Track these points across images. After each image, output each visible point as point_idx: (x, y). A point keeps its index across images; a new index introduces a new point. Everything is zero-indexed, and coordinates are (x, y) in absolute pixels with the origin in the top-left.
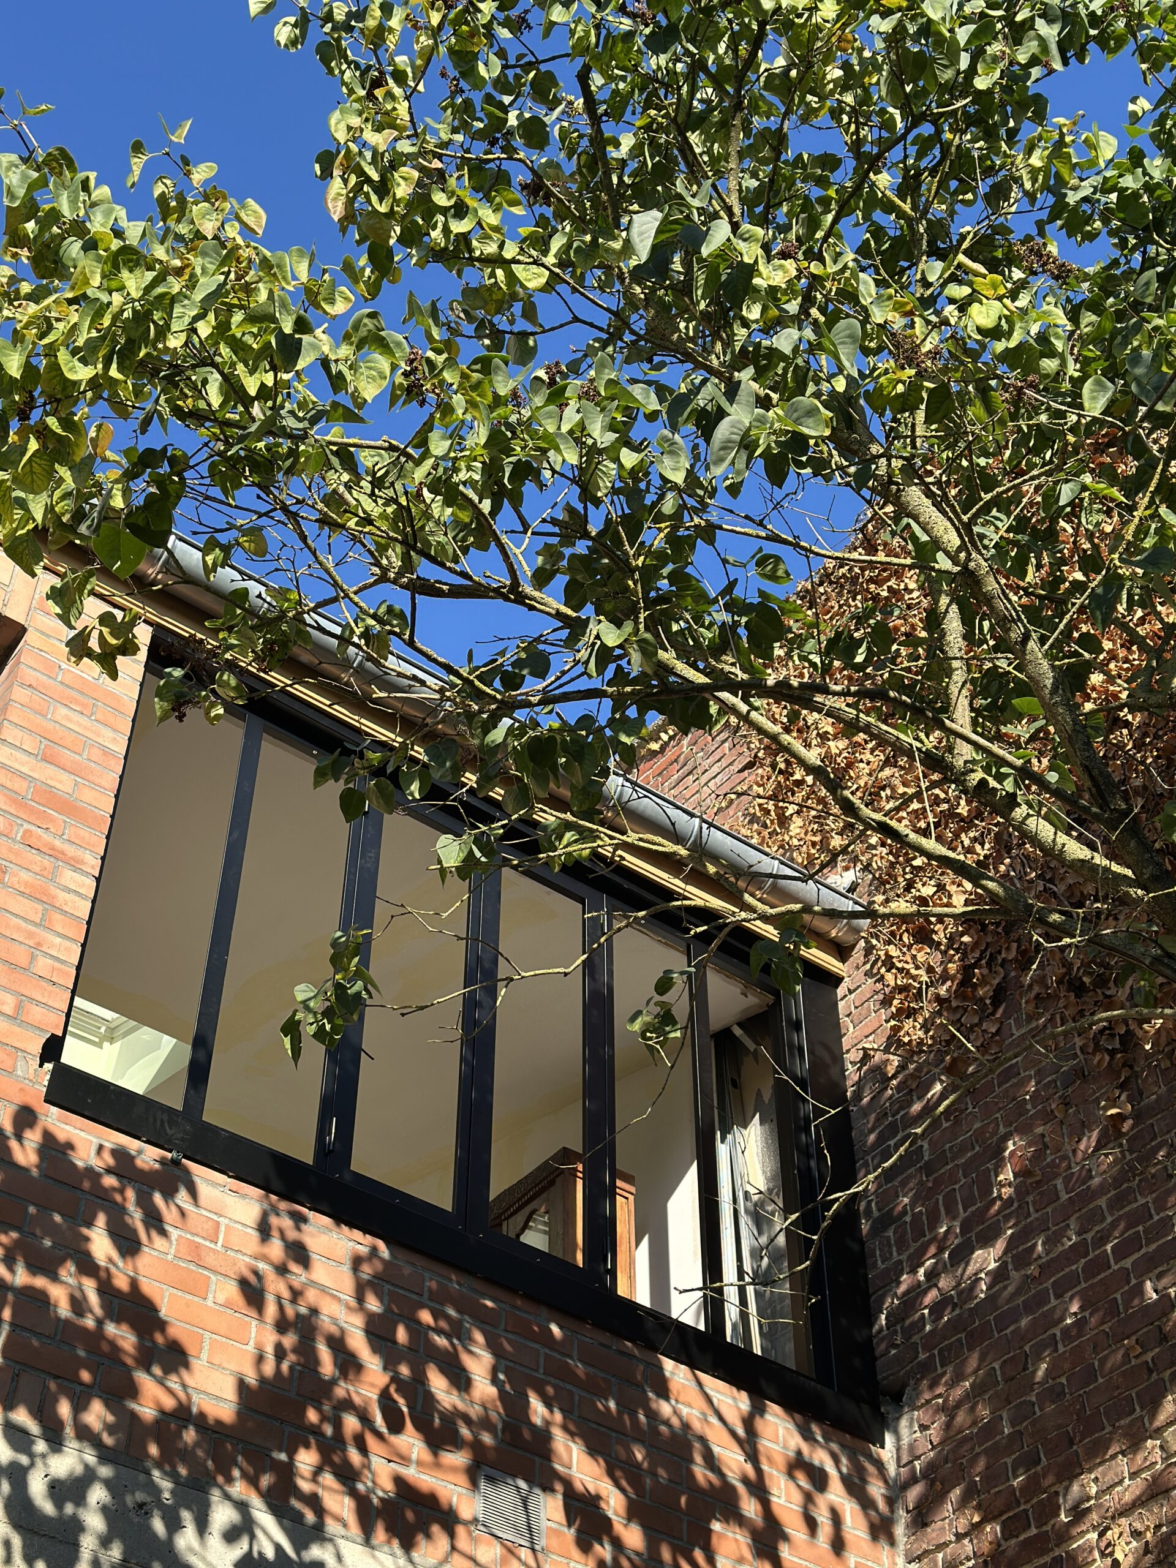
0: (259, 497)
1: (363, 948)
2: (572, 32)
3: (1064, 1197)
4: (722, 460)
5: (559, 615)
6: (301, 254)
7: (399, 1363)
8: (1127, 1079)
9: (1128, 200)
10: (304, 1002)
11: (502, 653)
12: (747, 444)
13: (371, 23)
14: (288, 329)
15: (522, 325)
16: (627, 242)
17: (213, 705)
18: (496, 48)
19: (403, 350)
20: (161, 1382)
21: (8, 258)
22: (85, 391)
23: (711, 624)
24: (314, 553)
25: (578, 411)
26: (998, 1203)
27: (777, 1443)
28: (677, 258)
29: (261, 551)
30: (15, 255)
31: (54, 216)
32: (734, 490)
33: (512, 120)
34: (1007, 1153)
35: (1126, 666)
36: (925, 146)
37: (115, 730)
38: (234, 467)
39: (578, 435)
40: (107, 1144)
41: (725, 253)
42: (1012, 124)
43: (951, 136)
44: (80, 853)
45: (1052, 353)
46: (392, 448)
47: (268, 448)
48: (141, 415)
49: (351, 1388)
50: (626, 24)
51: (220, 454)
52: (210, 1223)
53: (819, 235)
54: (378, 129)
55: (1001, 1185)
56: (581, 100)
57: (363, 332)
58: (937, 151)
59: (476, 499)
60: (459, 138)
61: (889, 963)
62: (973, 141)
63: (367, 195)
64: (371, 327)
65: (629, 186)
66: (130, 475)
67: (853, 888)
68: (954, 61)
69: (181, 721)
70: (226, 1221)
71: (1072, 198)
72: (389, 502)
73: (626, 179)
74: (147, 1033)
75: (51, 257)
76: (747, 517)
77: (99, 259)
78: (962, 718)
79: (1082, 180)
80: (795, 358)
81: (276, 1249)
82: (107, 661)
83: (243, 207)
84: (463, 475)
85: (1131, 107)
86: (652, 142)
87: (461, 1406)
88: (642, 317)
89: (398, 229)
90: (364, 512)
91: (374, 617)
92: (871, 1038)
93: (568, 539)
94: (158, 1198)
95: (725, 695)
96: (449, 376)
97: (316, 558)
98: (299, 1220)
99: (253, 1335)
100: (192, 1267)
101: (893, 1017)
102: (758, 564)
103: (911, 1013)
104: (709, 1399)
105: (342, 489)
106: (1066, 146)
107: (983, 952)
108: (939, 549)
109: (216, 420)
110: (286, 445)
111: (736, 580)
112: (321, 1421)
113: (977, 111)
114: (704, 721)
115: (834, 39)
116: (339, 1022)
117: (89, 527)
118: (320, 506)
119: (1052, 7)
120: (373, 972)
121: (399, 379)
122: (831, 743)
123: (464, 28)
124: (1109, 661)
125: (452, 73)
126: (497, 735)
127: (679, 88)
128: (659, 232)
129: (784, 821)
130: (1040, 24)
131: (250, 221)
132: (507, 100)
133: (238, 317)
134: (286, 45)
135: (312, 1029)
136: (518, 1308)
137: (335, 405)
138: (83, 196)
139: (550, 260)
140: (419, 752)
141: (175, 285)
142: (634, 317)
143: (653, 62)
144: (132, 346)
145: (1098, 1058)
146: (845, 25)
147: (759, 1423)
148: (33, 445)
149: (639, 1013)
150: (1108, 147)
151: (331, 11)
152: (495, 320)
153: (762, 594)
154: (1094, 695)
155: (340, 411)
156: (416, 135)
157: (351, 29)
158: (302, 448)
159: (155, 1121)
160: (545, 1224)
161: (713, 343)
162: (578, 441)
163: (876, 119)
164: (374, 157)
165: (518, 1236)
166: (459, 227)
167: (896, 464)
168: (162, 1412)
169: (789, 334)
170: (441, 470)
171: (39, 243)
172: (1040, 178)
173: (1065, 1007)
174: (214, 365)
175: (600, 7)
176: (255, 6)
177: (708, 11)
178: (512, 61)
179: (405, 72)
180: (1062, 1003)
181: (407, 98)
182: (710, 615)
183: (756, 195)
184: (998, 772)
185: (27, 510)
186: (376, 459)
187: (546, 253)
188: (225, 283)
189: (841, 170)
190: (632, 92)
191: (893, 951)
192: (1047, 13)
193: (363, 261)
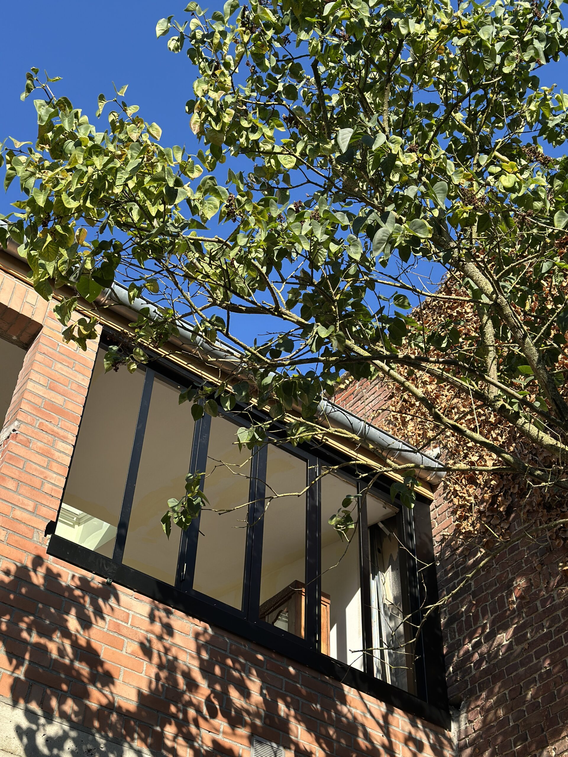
0: (156, 264)
1: (200, 482)
2: (310, 43)
3: (540, 610)
4: (378, 249)
5: (298, 322)
6: (178, 149)
7: (215, 683)
10: (172, 507)
11: (271, 340)
12: (391, 241)
14: (171, 185)
15: (283, 185)
16: (335, 144)
17: (132, 363)
18: (273, 52)
19: (226, 195)
20: (100, 691)
21: (39, 150)
22: (74, 213)
23: (372, 328)
24: (181, 291)
25: (310, 225)
26: (508, 612)
27: (398, 727)
28: (359, 152)
29: (156, 290)
30: (42, 148)
31: (61, 130)
32: (384, 264)
33: (280, 88)
34: (512, 588)
36: (479, 100)
37: (84, 375)
38: (144, 250)
39: (310, 235)
40: (76, 574)
41: (381, 150)
42: (521, 90)
43: (492, 96)
44: (66, 433)
45: (539, 199)
46: (219, 241)
47: (160, 241)
48: (101, 225)
49: (192, 696)
50: (335, 41)
51: (137, 243)
52: (125, 614)
53: (427, 141)
54: (216, 90)
55: (509, 603)
56: (313, 78)
57: (207, 186)
58: (485, 103)
59: (259, 266)
60: (254, 94)
61: (455, 493)
62: (503, 98)
63: (210, 122)
64: (211, 184)
65: (336, 119)
66: (95, 253)
67: (438, 457)
68: (494, 59)
69: (116, 371)
70: (133, 613)
71: (551, 124)
72: (217, 267)
73: (334, 115)
74: (96, 521)
75: (59, 149)
76: (390, 276)
77: (82, 151)
78: (493, 375)
79: (555, 116)
80: (415, 200)
81: (157, 627)
82: (82, 341)
83: (151, 126)
84: (253, 255)
86: (347, 97)
87: (245, 706)
88: (341, 180)
89: (225, 138)
90: (206, 272)
91: (210, 322)
92: (446, 530)
93: (303, 286)
94: (101, 601)
95: (378, 362)
96: (247, 208)
97: (182, 293)
98: (169, 613)
99: (144, 669)
100: (116, 635)
101: (457, 520)
102: (395, 299)
103: (466, 518)
104: (366, 705)
105: (195, 261)
106: (548, 100)
107: (501, 489)
108: (483, 293)
109: (136, 227)
110: (169, 239)
111: (384, 307)
112: (177, 712)
113: (505, 84)
114: (367, 374)
115: (435, 49)
116: (189, 517)
117: (75, 278)
118: (185, 269)
119: (542, 34)
120: (205, 493)
121: (224, 209)
122: (428, 386)
123: (259, 42)
125: (252, 63)
126: (268, 380)
127: (361, 72)
128: (352, 138)
129: (405, 423)
130: (536, 42)
131: (154, 133)
132: (278, 77)
133: (147, 179)
134: (173, 50)
135: (176, 521)
136: (273, 658)
137: (193, 221)
138: (75, 121)
139: (297, 154)
140: (230, 388)
141: (118, 163)
142: (337, 180)
143: (348, 59)
144: (97, 192)
145: (558, 542)
146: (440, 42)
147: (390, 718)
148: (49, 239)
149: (334, 516)
151: (195, 34)
152: (270, 182)
153: (396, 313)
155: (195, 223)
156: (234, 93)
157: (204, 42)
158: (177, 241)
159: (99, 563)
160: (286, 618)
161: (375, 193)
162: (310, 239)
163: (456, 88)
164: (214, 104)
165: (273, 623)
166: (253, 137)
167: (463, 252)
168: (101, 705)
169: (413, 189)
170: (243, 252)
171: (54, 142)
172: (535, 115)
173: (542, 517)
174: (136, 201)
175: (323, 32)
176: (159, 32)
177: (375, 35)
178: (281, 58)
179: (229, 63)
180: (540, 514)
181: (231, 75)
182: (371, 323)
183: (397, 123)
184: (510, 401)
185: (46, 269)
186: (212, 246)
187: (295, 150)
188: (142, 162)
189: (438, 111)
190: (338, 73)
191: (458, 488)
192: (539, 37)
193: (208, 152)
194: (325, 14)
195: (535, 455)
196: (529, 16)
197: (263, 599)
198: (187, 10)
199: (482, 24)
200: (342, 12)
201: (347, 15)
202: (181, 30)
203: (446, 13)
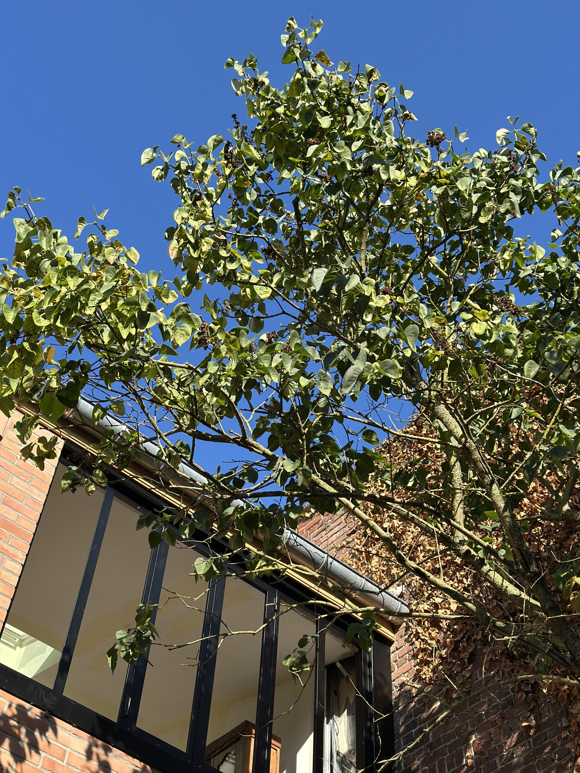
0: (123, 387)
1: (152, 614)
2: (292, 183)
3: (499, 767)
4: (348, 386)
5: (264, 454)
6: (154, 274)
8: (534, 707)
9: (549, 277)
10: (121, 640)
11: (235, 469)
12: (361, 379)
13: (197, 171)
14: (144, 308)
15: (257, 314)
16: (310, 279)
17: (90, 485)
18: (255, 187)
19: (199, 322)
21: (15, 266)
22: (44, 331)
23: (339, 462)
24: (147, 415)
25: (280, 357)
26: (466, 767)
28: (334, 288)
29: (122, 412)
30: (18, 265)
31: (39, 248)
32: (354, 398)
33: (260, 220)
34: (471, 742)
35: (541, 495)
36: (454, 246)
37: (41, 491)
38: (112, 372)
39: (279, 369)
40: (13, 704)
41: (355, 290)
42: (496, 239)
43: (467, 242)
44: (16, 551)
45: (510, 347)
46: (189, 368)
47: (130, 364)
48: (70, 345)
50: (317, 181)
51: (106, 365)
52: (61, 751)
53: (403, 282)
54: (196, 219)
55: (467, 758)
56: (294, 214)
57: (180, 313)
58: (460, 249)
59: (228, 394)
60: (235, 226)
61: (417, 636)
62: (477, 245)
63: (188, 249)
64: (184, 311)
65: (313, 254)
66: (61, 373)
67: (401, 596)
68: (470, 209)
69: (74, 492)
70: (70, 750)
71: (522, 275)
72: (186, 393)
73: (312, 250)
74: (39, 644)
75: (35, 267)
76: (359, 413)
77: (57, 271)
78: (460, 516)
79: (527, 266)
80: (387, 340)
81: (94, 765)
82: (40, 461)
83: (129, 250)
84: (223, 383)
85: (553, 234)
86: (326, 235)
88: (315, 314)
89: (202, 266)
90: (174, 397)
91: (173, 448)
92: (406, 674)
93: (272, 414)
94: (37, 734)
95: (343, 499)
96: (219, 336)
97: (148, 418)
98: (107, 750)
101: (418, 664)
102: (364, 434)
103: (427, 663)
105: (164, 385)
106: (521, 251)
107: (465, 634)
108: (452, 435)
109: (105, 349)
110: (138, 363)
111: (352, 442)
113: (480, 232)
114: (333, 510)
115: (414, 195)
116: (137, 651)
117: (38, 396)
118: (152, 393)
119: (517, 187)
120: (156, 626)
121: (196, 336)
122: (394, 521)
123: (241, 177)
124: (533, 492)
125: (234, 196)
126: (230, 511)
127: (340, 211)
128: (326, 277)
129: (369, 558)
130: (512, 195)
131: (132, 257)
132: (259, 210)
133: (121, 302)
134: (157, 178)
135: (122, 654)
137: (164, 346)
138: (53, 240)
139: (273, 285)
141: (92, 285)
142: (312, 313)
143: (329, 199)
144: (68, 312)
145: (520, 695)
146: (420, 189)
148: (16, 355)
149: (289, 656)
150: (541, 253)
151: (180, 164)
152: (245, 310)
153: (364, 449)
154: (525, 509)
155: (166, 349)
156: (214, 223)
157: (188, 173)
158: (146, 365)
159: (39, 694)
160: (233, 759)
161: (349, 328)
162: (279, 371)
163: (431, 232)
164: (193, 232)
165: (219, 767)
166: (231, 266)
167: (433, 393)
169: (385, 330)
170: (212, 380)
171: (30, 260)
172: (508, 264)
173: (505, 667)
174: (107, 323)
175: (306, 172)
176: (144, 161)
177: (356, 178)
178: (263, 193)
179: (212, 195)
180: (503, 664)
181: (212, 206)
182: (339, 457)
183: (373, 263)
184: (476, 546)
185: (9, 385)
186: (182, 372)
187: (271, 281)
188: (116, 286)
189: (414, 253)
190: (318, 211)
191: (420, 630)
192: (515, 190)
193: (184, 278)
194: (308, 155)
195: (500, 601)
196: (506, 170)
197: (209, 740)
198: (173, 142)
199: (461, 176)
200: (324, 155)
201: (330, 158)
202: (166, 160)
203: (426, 162)
